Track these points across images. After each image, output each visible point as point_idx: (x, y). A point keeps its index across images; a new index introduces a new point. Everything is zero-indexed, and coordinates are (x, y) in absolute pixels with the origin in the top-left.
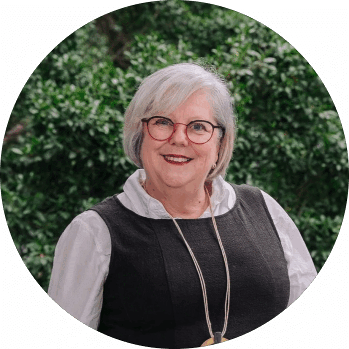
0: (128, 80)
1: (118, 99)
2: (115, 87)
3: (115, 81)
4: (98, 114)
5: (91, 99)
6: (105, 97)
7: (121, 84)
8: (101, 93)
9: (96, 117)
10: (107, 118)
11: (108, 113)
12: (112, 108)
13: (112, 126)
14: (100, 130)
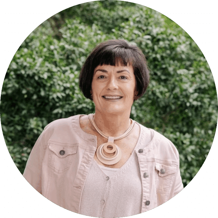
0: (60, 47)
1: (53, 58)
2: (52, 51)
3: (52, 47)
4: (41, 66)
5: (36, 58)
6: (46, 57)
7: (56, 49)
8: (43, 54)
9: (39, 69)
10: (46, 69)
11: (47, 67)
12: (50, 63)
13: (49, 74)
14: (41, 76)
